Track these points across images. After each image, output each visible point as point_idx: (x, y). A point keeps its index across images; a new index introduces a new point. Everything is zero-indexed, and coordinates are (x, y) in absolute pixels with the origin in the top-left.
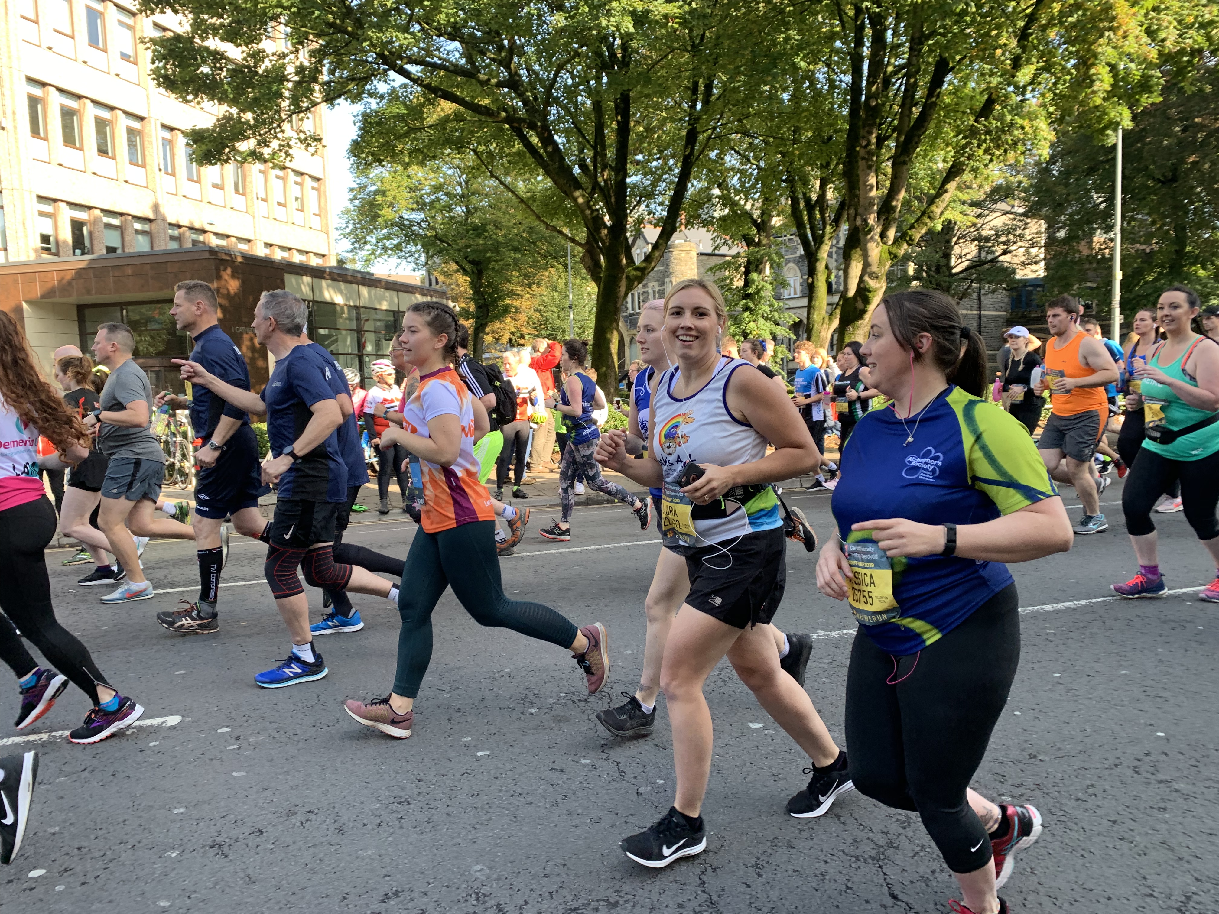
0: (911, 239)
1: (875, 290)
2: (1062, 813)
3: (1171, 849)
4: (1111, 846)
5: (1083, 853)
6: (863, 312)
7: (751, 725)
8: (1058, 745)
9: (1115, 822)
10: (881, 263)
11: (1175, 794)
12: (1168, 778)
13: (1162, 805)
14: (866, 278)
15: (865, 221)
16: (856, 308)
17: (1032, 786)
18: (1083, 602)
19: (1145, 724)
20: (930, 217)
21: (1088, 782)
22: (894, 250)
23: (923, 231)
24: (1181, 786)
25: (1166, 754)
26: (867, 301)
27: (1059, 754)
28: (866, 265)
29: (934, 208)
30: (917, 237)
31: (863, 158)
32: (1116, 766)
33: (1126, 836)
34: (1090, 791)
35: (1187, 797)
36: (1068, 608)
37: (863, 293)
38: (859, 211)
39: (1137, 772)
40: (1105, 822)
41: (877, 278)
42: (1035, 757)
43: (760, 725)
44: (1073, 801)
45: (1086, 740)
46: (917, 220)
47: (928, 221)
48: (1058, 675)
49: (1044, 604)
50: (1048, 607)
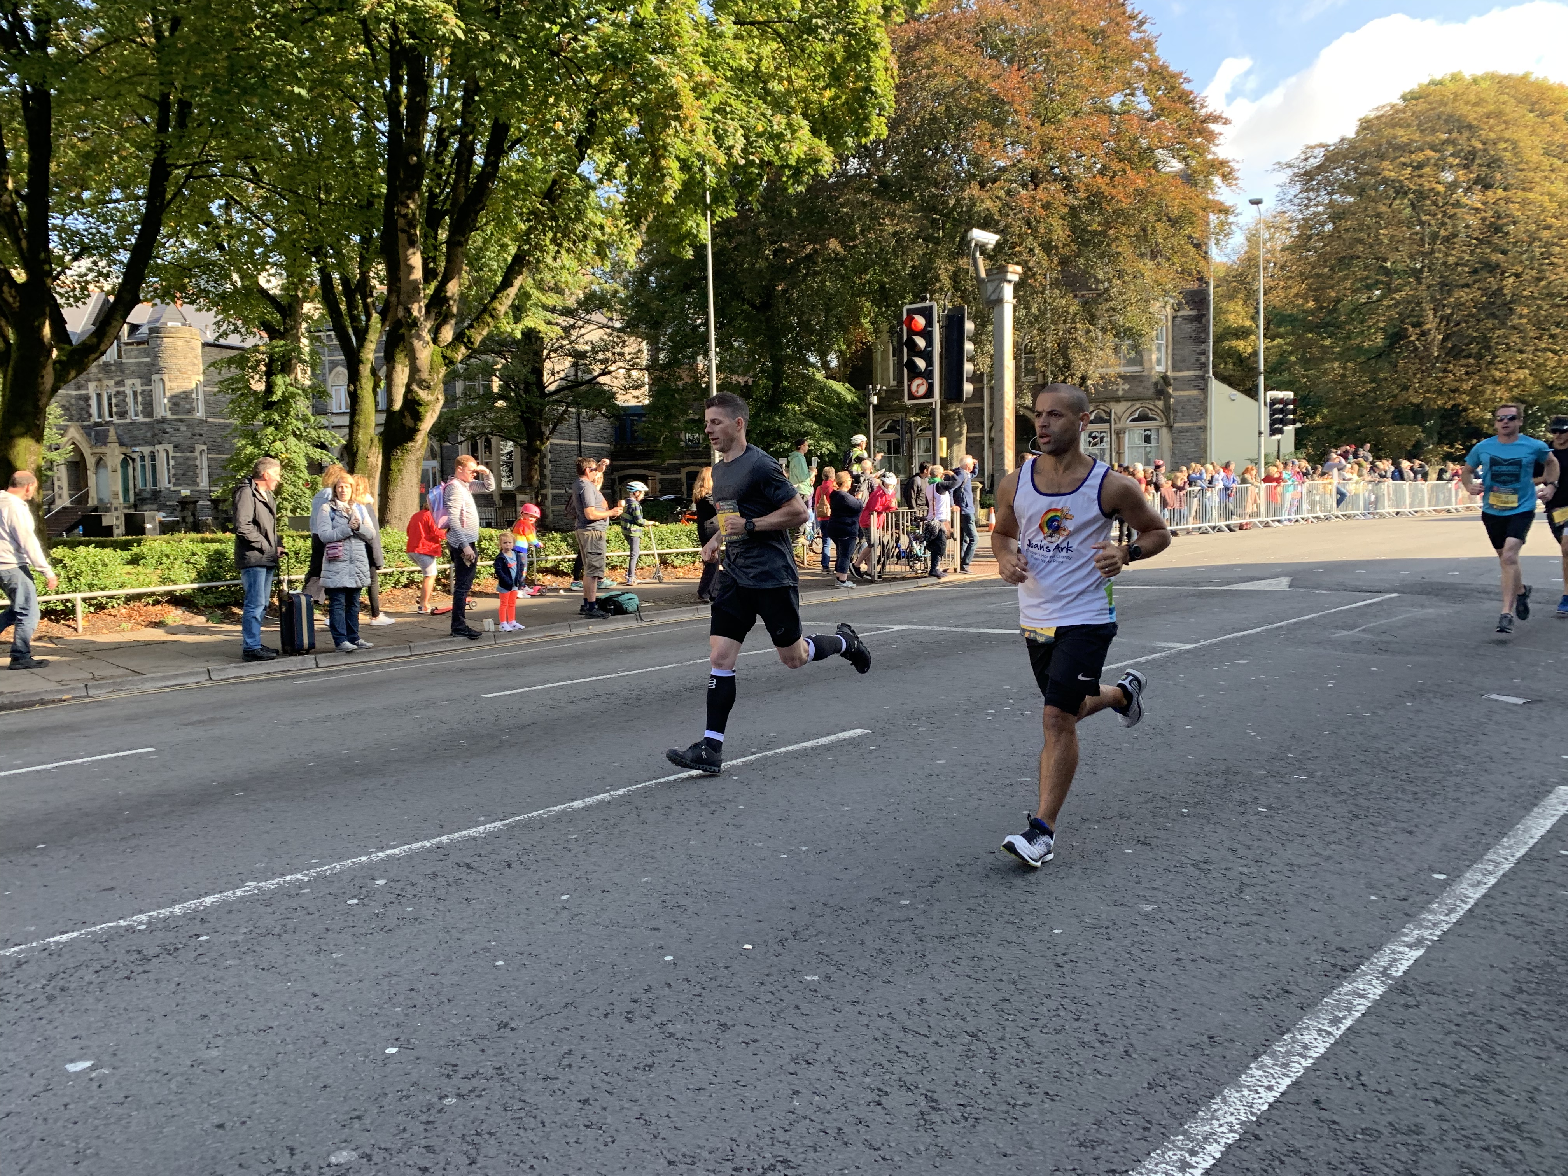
0: (469, 341)
1: (428, 404)
2: (521, 1105)
3: (647, 1123)
4: (572, 1141)
5: (533, 1161)
6: (415, 431)
7: (72, 1068)
8: (541, 1001)
9: (586, 1102)
10: (432, 369)
11: (668, 1041)
12: (665, 1019)
13: (649, 1061)
14: (415, 387)
15: (409, 311)
16: (403, 425)
17: (491, 1072)
18: (620, 792)
19: (654, 948)
20: (492, 316)
21: (565, 1049)
22: (449, 353)
23: (485, 333)
24: (678, 1028)
25: (669, 985)
26: (418, 418)
27: (538, 1015)
28: (414, 370)
29: (496, 305)
30: (478, 339)
31: (403, 231)
32: (606, 1015)
33: (595, 1119)
34: (565, 1062)
35: (681, 1042)
36: (601, 802)
37: (412, 406)
38: (403, 298)
39: (630, 1020)
40: (576, 1105)
41: (429, 387)
42: (506, 1025)
43: (88, 1064)
44: (540, 1082)
45: (578, 986)
46: (477, 319)
47: (490, 320)
48: (565, 897)
49: (573, 800)
50: (578, 804)
